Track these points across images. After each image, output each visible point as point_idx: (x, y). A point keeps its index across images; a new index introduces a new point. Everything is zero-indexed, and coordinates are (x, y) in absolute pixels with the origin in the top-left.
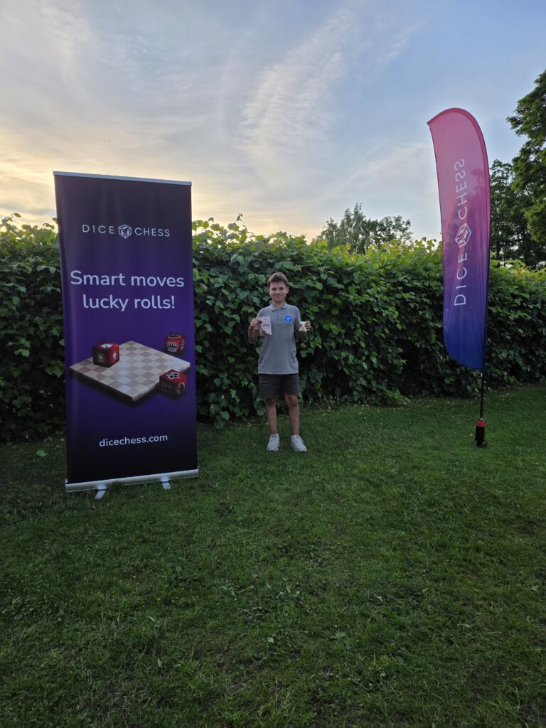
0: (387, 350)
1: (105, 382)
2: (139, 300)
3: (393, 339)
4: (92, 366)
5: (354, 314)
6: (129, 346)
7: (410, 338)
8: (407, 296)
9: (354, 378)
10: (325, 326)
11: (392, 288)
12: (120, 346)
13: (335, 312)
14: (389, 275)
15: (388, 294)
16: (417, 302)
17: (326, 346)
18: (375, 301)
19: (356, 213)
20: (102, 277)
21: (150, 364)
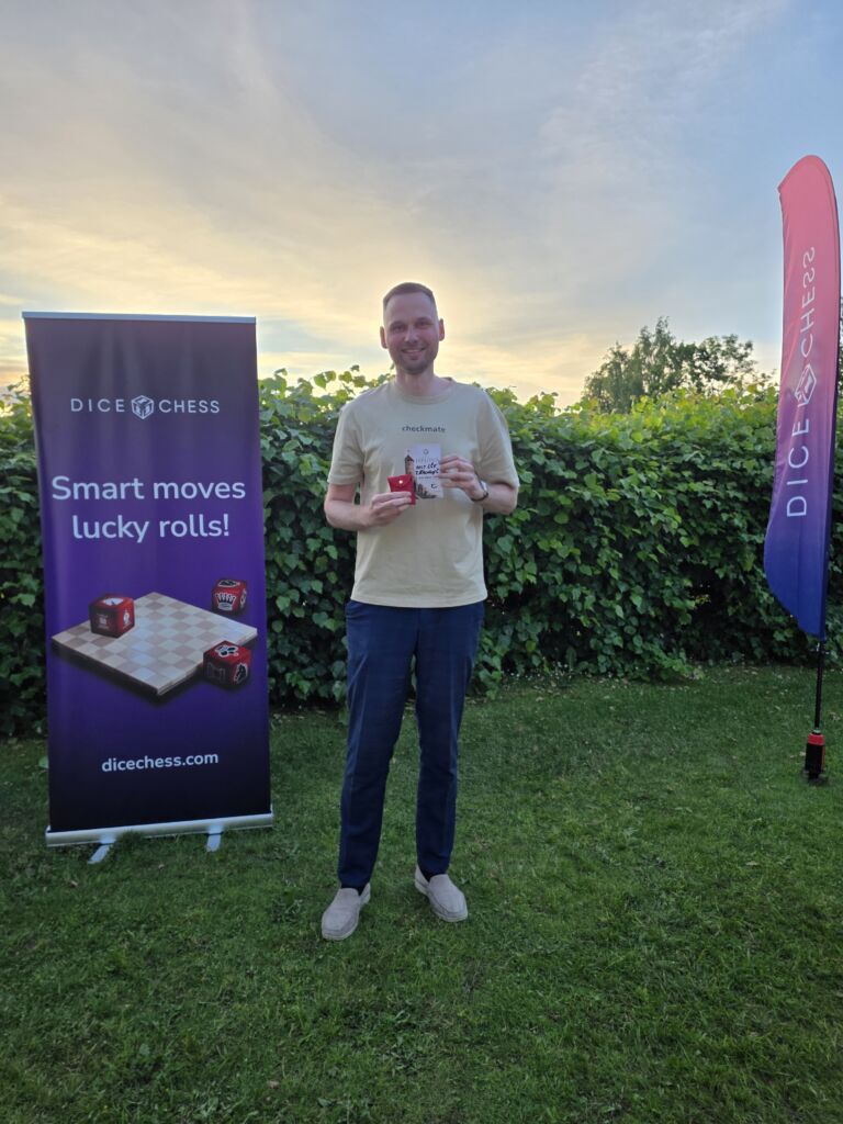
0: (664, 581)
1: (111, 662)
2: (168, 523)
3: (673, 563)
4: (90, 636)
5: (597, 522)
6: (150, 601)
7: (705, 562)
8: (698, 487)
9: (599, 632)
10: (543, 545)
11: (672, 474)
12: (136, 602)
13: (562, 519)
14: (669, 450)
15: (665, 483)
16: (718, 498)
17: (544, 578)
18: (636, 498)
19: (659, 332)
20: (105, 485)
21: (188, 632)
